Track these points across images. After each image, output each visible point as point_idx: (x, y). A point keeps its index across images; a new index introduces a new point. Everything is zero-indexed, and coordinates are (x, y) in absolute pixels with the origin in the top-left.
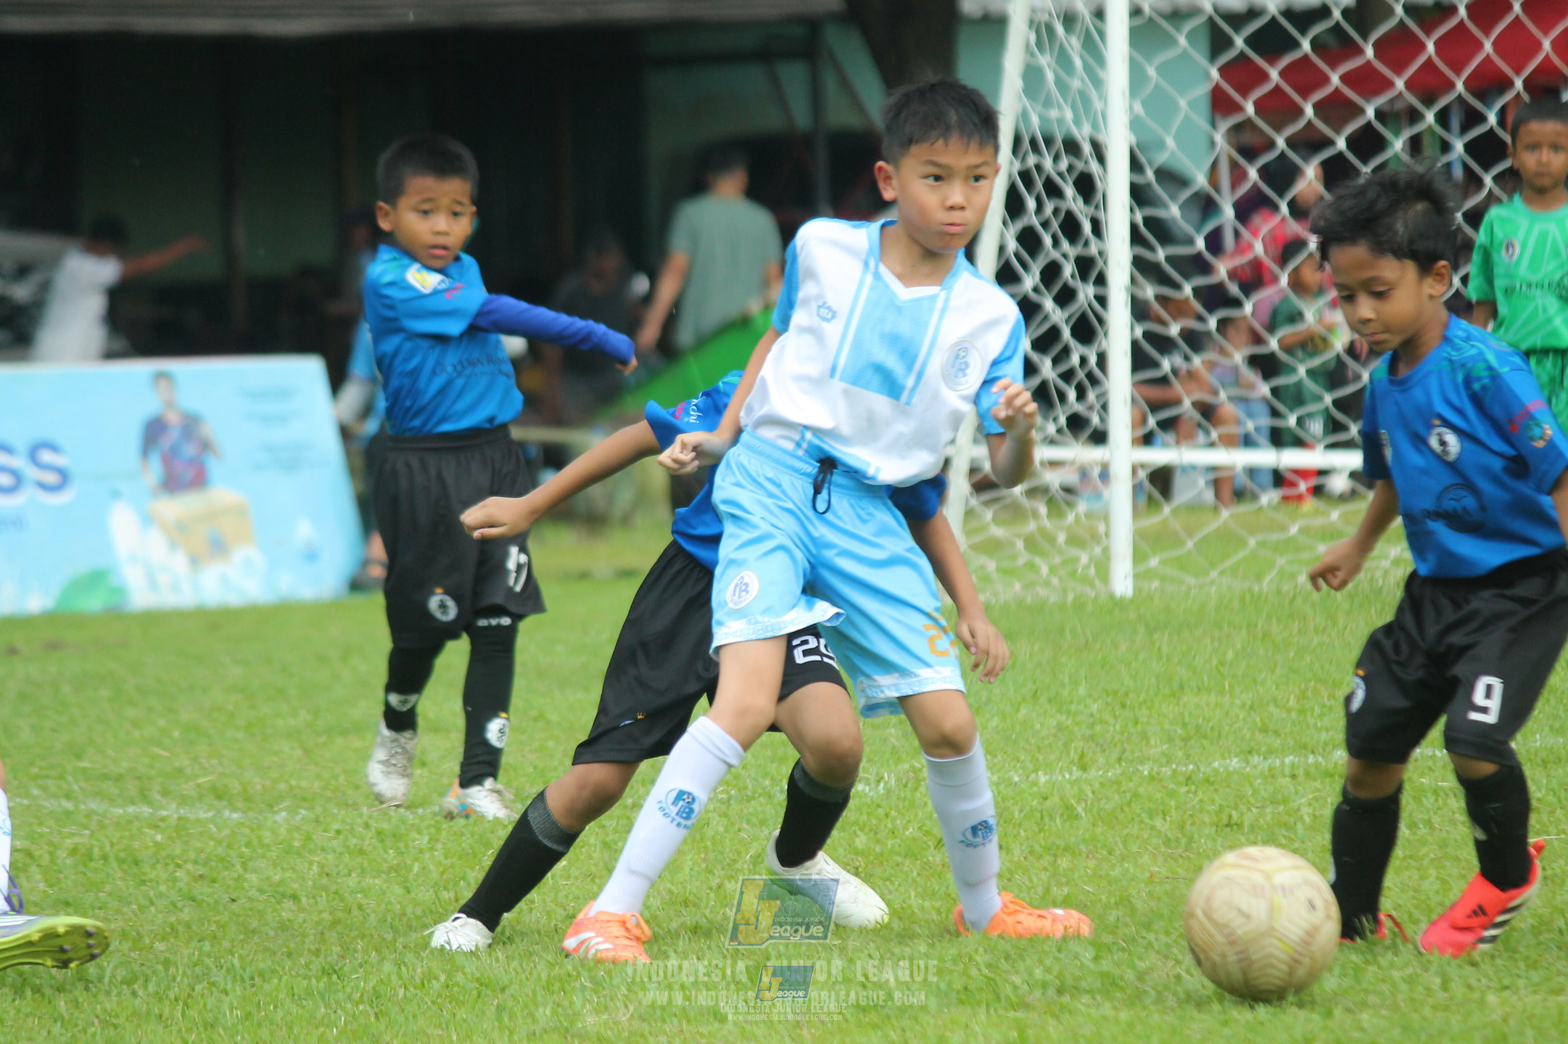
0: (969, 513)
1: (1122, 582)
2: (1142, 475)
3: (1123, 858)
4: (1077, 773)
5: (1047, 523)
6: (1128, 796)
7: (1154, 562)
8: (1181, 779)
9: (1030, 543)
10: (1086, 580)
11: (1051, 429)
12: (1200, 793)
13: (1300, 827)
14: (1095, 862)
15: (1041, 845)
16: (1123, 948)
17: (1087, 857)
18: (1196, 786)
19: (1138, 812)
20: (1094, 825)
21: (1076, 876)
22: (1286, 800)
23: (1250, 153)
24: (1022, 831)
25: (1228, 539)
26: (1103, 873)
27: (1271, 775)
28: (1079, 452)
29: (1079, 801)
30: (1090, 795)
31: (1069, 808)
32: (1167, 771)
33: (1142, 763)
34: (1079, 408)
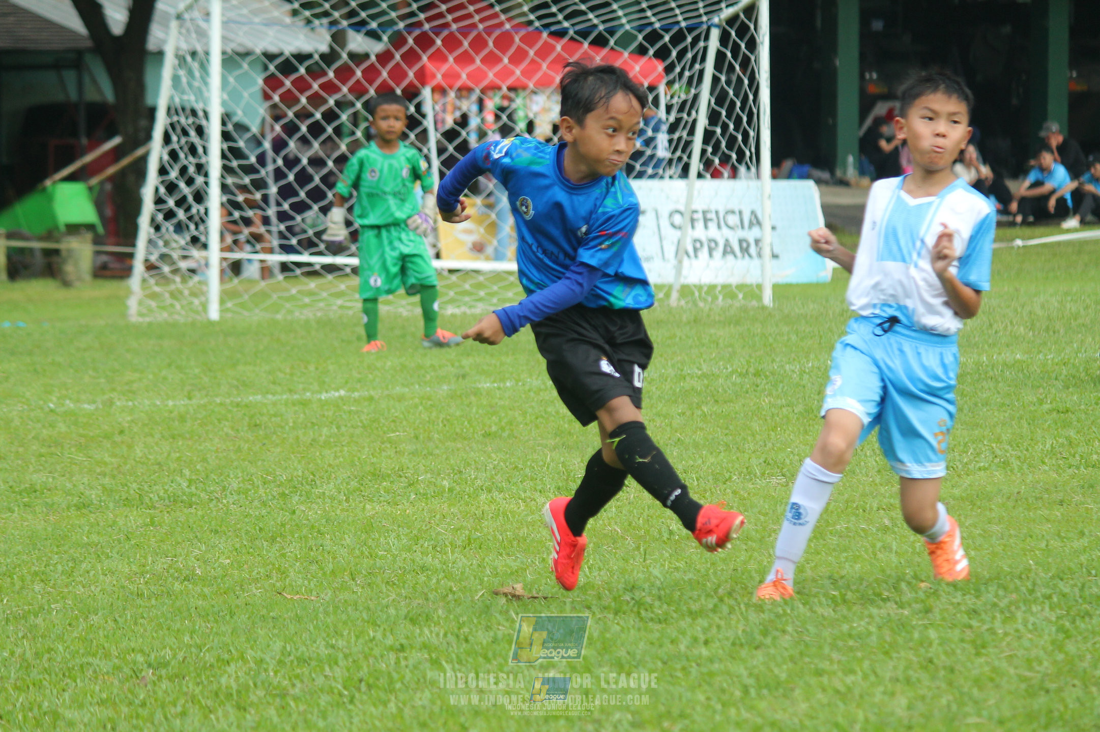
0: (144, 281)
1: (214, 313)
2: (225, 264)
4: (187, 401)
5: (180, 286)
7: (229, 305)
9: (173, 295)
10: (197, 312)
11: (182, 242)
13: (287, 428)
23: (277, 118)
25: (264, 295)
27: (274, 404)
28: (195, 253)
32: (228, 401)
34: (195, 233)
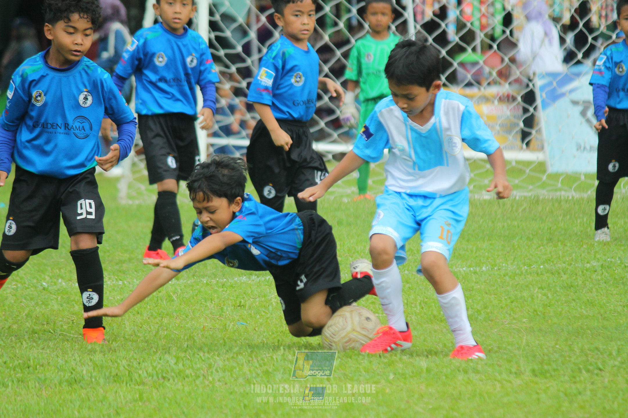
3: (192, 319)
6: (197, 291)
8: (220, 285)
12: (228, 292)
14: (180, 321)
15: (156, 313)
16: (189, 359)
17: (176, 318)
18: (227, 288)
19: (200, 299)
20: (180, 304)
21: (171, 327)
22: (265, 296)
24: (148, 306)
26: (182, 326)
29: (175, 293)
30: (179, 291)
31: (170, 296)
33: (203, 278)
